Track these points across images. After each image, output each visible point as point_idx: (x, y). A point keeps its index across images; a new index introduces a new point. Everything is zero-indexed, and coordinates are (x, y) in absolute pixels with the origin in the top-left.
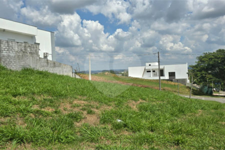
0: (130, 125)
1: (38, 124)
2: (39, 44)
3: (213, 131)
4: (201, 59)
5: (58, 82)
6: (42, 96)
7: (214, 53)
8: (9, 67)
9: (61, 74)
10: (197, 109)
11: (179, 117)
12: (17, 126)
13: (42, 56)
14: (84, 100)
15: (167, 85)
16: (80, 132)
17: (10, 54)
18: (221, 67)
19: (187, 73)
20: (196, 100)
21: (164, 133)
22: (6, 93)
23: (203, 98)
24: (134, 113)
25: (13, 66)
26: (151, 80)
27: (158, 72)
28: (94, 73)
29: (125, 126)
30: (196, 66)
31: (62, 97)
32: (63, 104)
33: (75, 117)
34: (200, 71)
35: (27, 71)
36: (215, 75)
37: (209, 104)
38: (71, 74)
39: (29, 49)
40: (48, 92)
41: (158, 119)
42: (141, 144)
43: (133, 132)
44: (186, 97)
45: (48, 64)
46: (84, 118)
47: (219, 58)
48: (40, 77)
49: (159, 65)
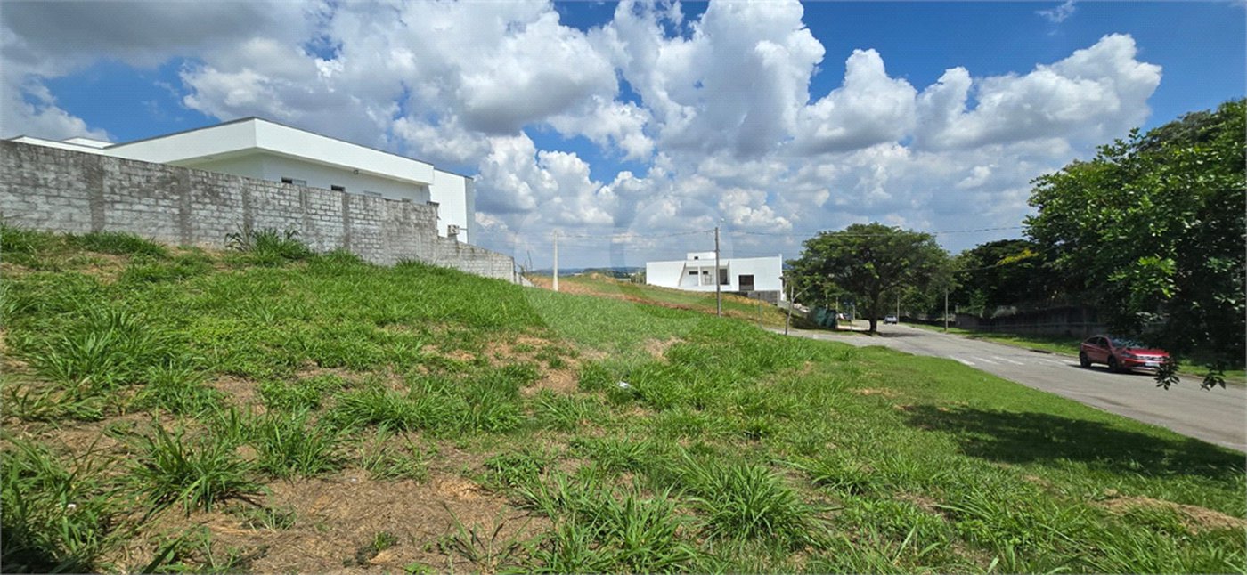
0: (649, 395)
1: (436, 388)
2: (437, 204)
3: (835, 408)
4: (813, 247)
5: (482, 294)
6: (444, 325)
7: (842, 232)
8: (366, 258)
9: (489, 275)
10: (801, 359)
11: (760, 378)
12: (387, 391)
13: (443, 233)
14: (542, 337)
15: (735, 305)
16: (533, 407)
17: (371, 227)
18: (857, 266)
19: (781, 278)
20: (799, 339)
21: (726, 413)
22: (362, 317)
23: (816, 335)
24: (658, 367)
25: (377, 255)
26: (697, 293)
27: (714, 276)
28: (565, 275)
29: (638, 395)
30: (801, 263)
31: (492, 330)
32: (494, 344)
33: (522, 375)
34: (811, 273)
35: (410, 268)
36: (844, 284)
37: (827, 349)
38: (509, 277)
39: (413, 217)
40: (458, 315)
41: (713, 381)
42: (672, 437)
43: (656, 410)
44: (777, 332)
45: (458, 252)
46: (542, 377)
47: (854, 244)
48: (439, 282)
49: (717, 258)
